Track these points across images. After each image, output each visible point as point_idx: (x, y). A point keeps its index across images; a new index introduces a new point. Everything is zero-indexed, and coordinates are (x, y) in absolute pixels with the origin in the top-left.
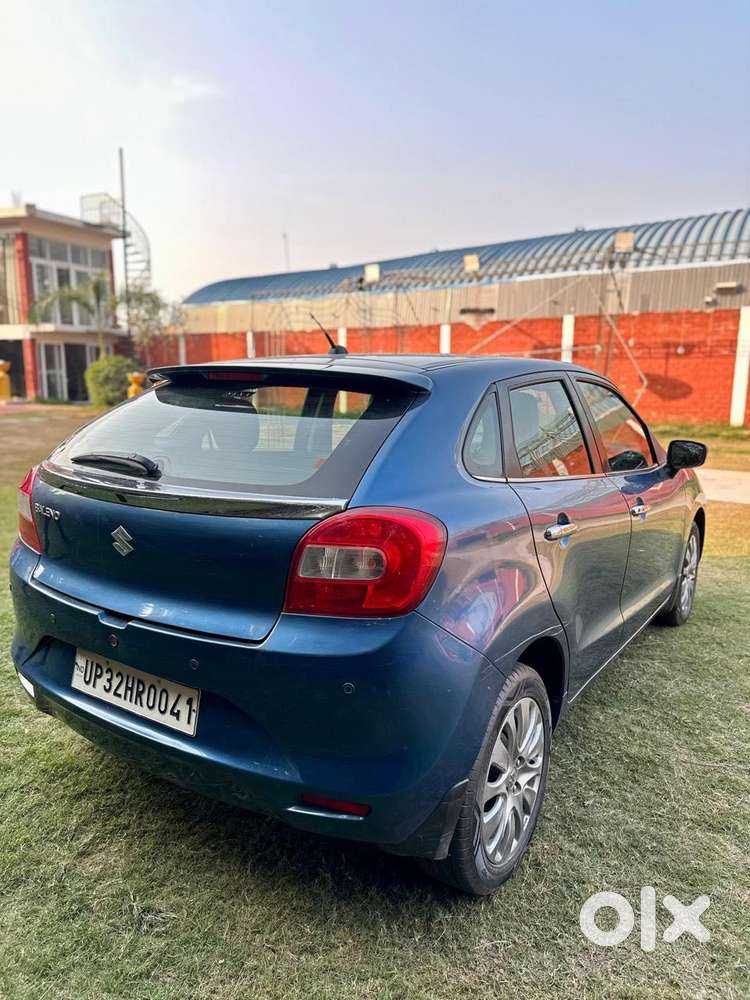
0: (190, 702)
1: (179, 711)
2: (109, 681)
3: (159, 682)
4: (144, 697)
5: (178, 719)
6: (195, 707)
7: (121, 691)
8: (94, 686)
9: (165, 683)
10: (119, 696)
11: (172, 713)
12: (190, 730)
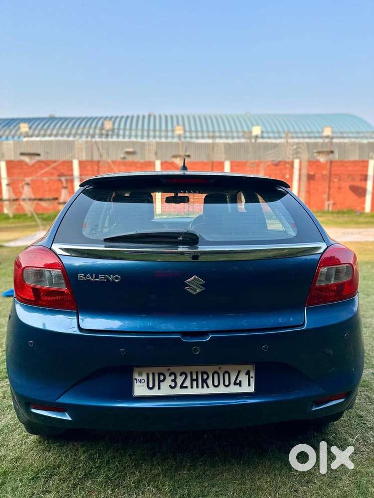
0: (248, 373)
1: (240, 381)
2: (174, 381)
3: (220, 368)
4: (210, 382)
5: (240, 386)
6: (252, 374)
7: (188, 383)
8: (159, 388)
9: (225, 368)
10: (186, 387)
11: (235, 384)
12: (252, 389)
